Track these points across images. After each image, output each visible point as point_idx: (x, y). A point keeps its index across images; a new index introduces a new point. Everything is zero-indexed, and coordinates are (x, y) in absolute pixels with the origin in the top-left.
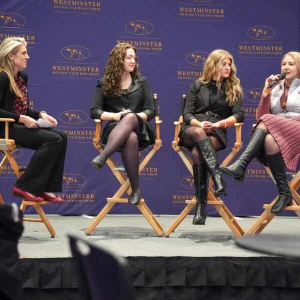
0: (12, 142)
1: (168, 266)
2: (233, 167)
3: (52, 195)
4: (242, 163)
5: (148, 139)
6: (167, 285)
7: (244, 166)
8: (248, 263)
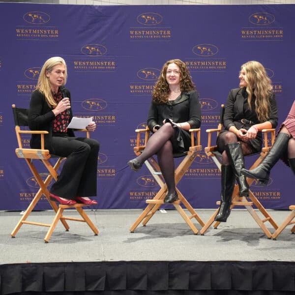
0: (46, 152)
1: (172, 270)
2: (256, 171)
3: (86, 199)
4: (265, 166)
5: (182, 146)
6: (170, 289)
7: (267, 169)
8: (254, 267)
